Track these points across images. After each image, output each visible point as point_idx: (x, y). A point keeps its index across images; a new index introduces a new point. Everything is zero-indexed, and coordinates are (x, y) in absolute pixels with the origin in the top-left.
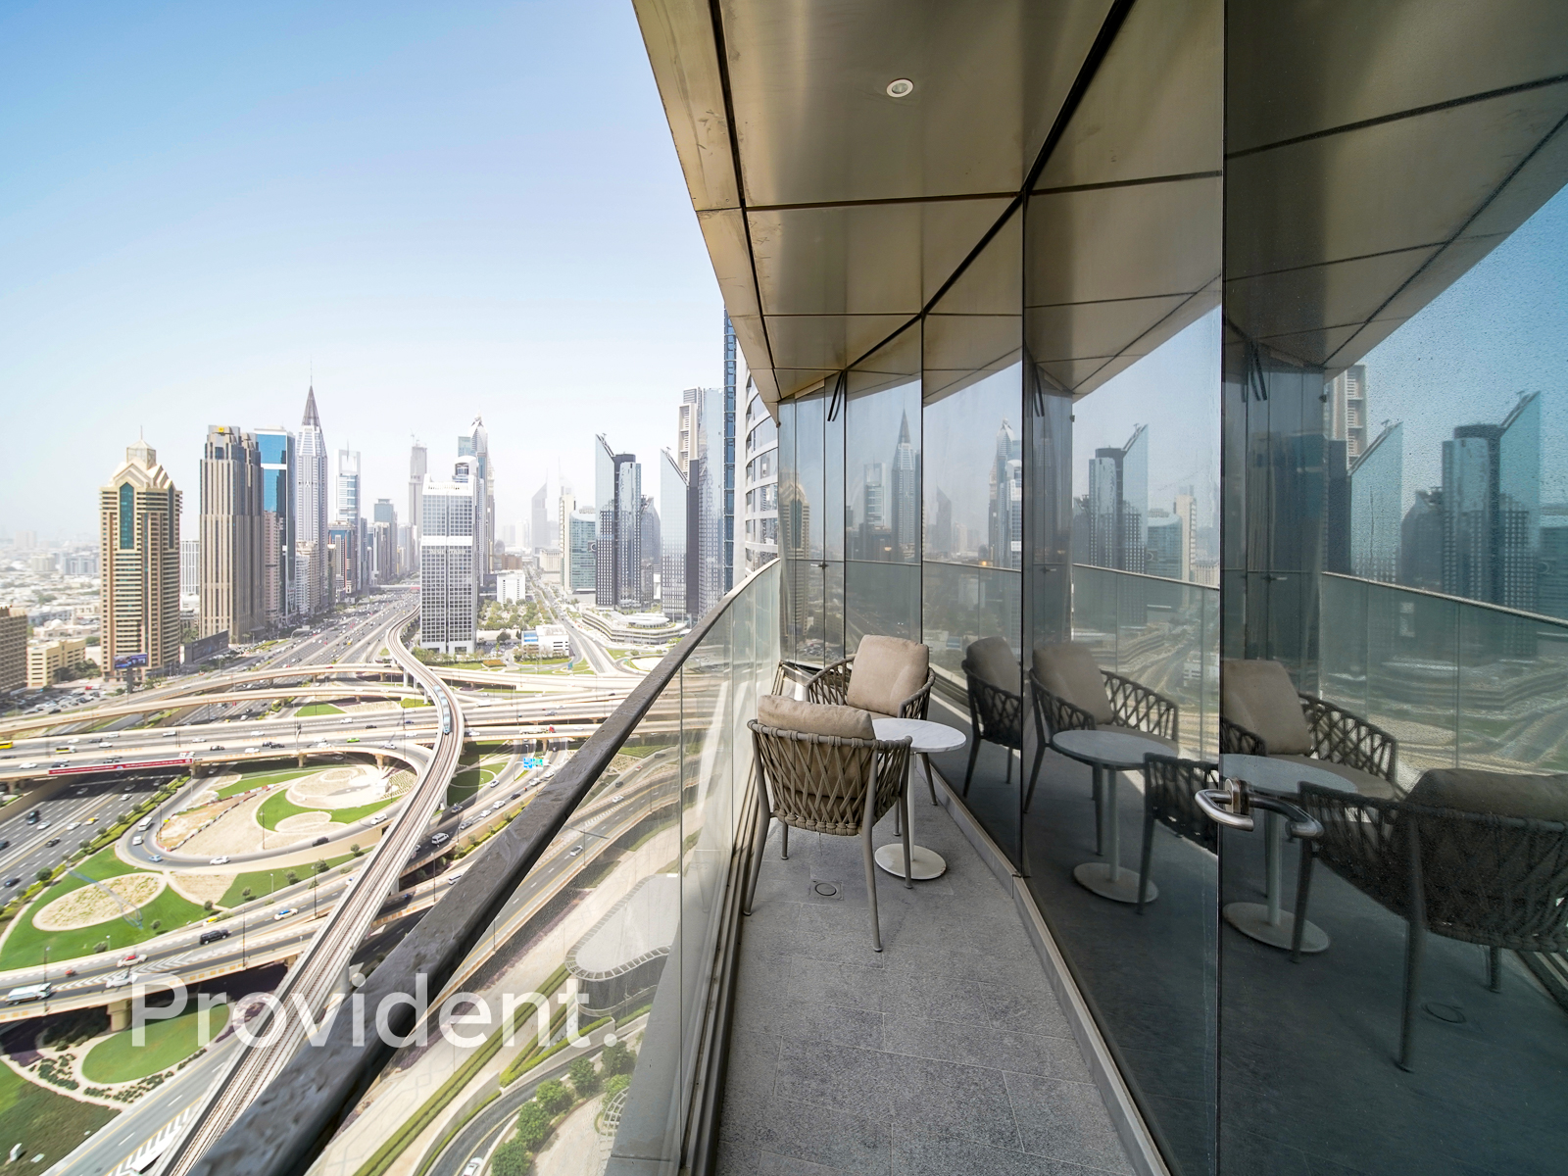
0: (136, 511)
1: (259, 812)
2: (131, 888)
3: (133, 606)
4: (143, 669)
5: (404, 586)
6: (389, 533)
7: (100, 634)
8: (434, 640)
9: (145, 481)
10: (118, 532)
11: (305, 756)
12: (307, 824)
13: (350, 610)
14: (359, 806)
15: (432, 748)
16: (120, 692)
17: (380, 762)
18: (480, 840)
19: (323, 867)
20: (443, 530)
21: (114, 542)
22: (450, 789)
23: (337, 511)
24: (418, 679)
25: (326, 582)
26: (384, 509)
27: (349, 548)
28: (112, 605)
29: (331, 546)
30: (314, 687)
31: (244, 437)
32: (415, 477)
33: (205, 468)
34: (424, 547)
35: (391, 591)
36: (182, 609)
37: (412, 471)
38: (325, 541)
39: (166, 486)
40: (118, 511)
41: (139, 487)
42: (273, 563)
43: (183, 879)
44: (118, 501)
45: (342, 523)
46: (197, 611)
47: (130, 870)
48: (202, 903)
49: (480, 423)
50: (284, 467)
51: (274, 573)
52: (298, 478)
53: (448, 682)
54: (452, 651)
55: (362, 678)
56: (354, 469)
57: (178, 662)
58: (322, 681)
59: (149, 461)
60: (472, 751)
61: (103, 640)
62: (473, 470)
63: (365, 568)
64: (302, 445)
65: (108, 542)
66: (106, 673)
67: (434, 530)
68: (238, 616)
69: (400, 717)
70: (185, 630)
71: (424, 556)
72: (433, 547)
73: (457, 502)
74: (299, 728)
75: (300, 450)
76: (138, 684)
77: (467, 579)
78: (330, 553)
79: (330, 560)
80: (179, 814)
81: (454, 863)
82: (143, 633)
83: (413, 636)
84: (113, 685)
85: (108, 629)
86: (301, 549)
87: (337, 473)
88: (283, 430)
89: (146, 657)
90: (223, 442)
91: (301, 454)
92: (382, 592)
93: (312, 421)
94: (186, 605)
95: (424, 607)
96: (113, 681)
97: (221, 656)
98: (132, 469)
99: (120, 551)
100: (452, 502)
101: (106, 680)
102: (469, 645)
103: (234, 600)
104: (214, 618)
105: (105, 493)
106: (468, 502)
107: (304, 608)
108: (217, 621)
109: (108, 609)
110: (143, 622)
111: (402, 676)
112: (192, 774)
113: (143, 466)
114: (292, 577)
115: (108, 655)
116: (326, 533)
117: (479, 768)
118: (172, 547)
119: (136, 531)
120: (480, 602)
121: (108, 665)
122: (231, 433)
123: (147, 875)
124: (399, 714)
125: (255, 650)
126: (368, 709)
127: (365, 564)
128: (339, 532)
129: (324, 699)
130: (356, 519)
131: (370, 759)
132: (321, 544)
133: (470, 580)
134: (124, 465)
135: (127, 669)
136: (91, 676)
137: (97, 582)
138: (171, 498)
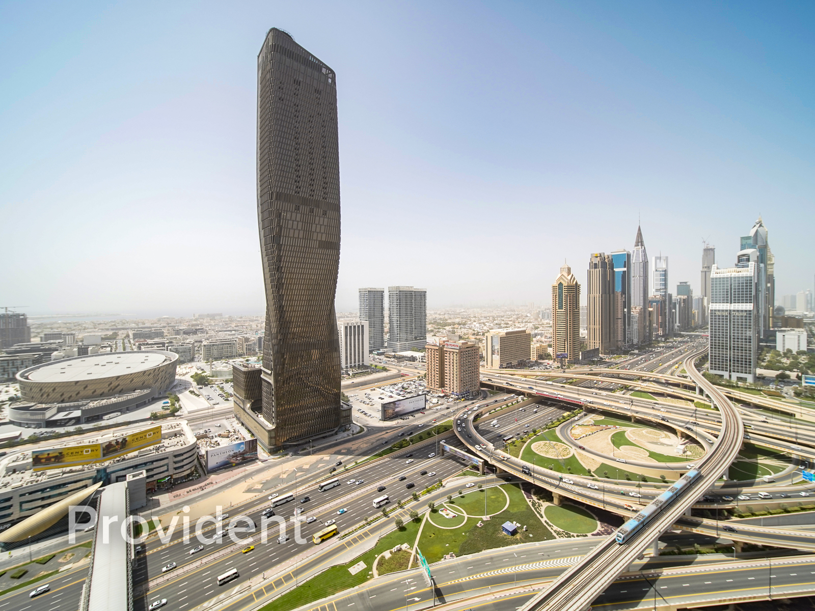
0: (564, 294)
1: (612, 437)
2: (561, 449)
3: (563, 333)
4: (566, 359)
5: (697, 333)
6: (687, 303)
7: (552, 343)
8: (719, 370)
9: (567, 281)
10: (558, 302)
11: (635, 417)
12: (635, 453)
13: (661, 345)
14: (666, 454)
15: (717, 437)
16: (558, 367)
17: (679, 434)
18: (757, 513)
19: (644, 479)
20: (728, 300)
21: (557, 307)
22: (730, 468)
23: (654, 290)
24: (706, 392)
25: (648, 328)
26: (684, 288)
27: (661, 310)
28: (556, 332)
29: (651, 309)
30: (639, 382)
31: (606, 257)
32: (706, 267)
33: (589, 273)
34: (711, 310)
35: (688, 335)
36: (580, 336)
37: (703, 263)
38: (647, 306)
39: (574, 283)
40: (558, 294)
41: (565, 284)
42: (619, 317)
43: (580, 454)
44: (558, 290)
45: (657, 297)
46: (586, 337)
47: (560, 441)
48: (587, 469)
49: (761, 226)
50: (625, 269)
51: (620, 322)
52: (632, 274)
53: (731, 399)
54: (734, 379)
55: (668, 384)
56: (664, 266)
57: (579, 359)
58: (645, 381)
59: (568, 273)
60: (749, 450)
61: (553, 346)
62: (753, 258)
63: (671, 322)
64: (634, 257)
65: (554, 306)
66: (554, 359)
67: (720, 300)
68: (603, 342)
69: (693, 412)
70: (582, 345)
71: (711, 316)
72: (719, 311)
73: (739, 281)
74: (632, 402)
75: (633, 260)
76: (565, 366)
77: (748, 332)
78: (650, 313)
79: (650, 317)
80: (578, 425)
81: (734, 519)
82: (566, 344)
83: (703, 365)
84: (556, 364)
85: (554, 341)
86: (634, 310)
87: (654, 269)
88: (625, 251)
89: (567, 354)
90: (597, 261)
91: (634, 262)
92: (682, 336)
93: (640, 244)
94: (582, 334)
95: (711, 348)
96: (556, 362)
97: (596, 359)
98: (562, 277)
99: (558, 310)
100: (734, 281)
101: (554, 362)
102: (750, 378)
103: (602, 334)
104: (593, 341)
105: (553, 287)
106: (749, 280)
107: (635, 341)
108: (594, 343)
109: (554, 333)
110: (566, 340)
111: (695, 388)
112: (584, 409)
113: (566, 275)
114: (629, 325)
115: (554, 352)
116: (647, 302)
117: (757, 463)
118: (576, 309)
119: (564, 302)
120: (760, 349)
121: (554, 356)
122: (600, 256)
123: (567, 446)
124: (693, 410)
125: (611, 359)
126: (672, 402)
127: (671, 320)
128: (655, 302)
129: (646, 390)
130: (665, 294)
131: (673, 431)
132: (645, 308)
133: (750, 333)
134: (560, 275)
135: (560, 358)
136: (549, 359)
137: (551, 322)
138: (576, 287)
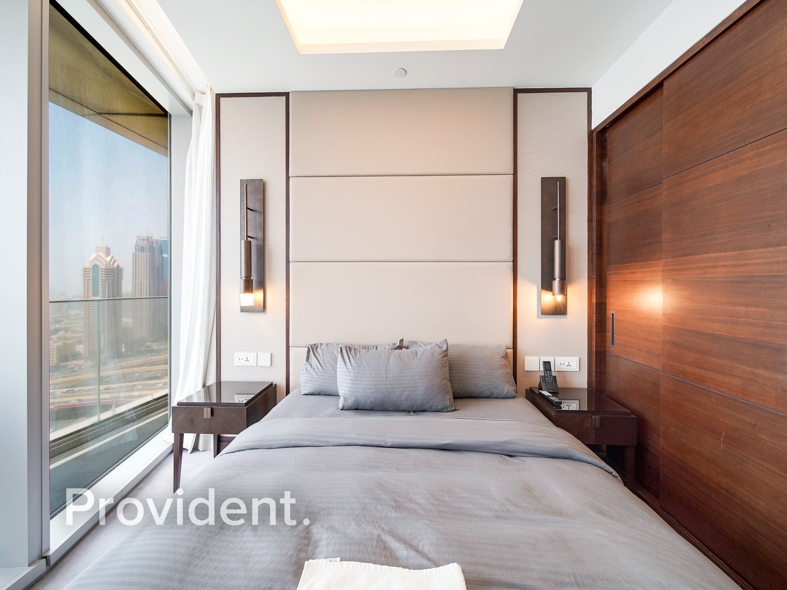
0: (100, 278)
7: (83, 338)
9: (105, 263)
10: (91, 288)
16: (92, 367)
21: (89, 293)
28: (89, 324)
31: (154, 241)
33: (135, 256)
36: (123, 325)
39: (115, 265)
40: (91, 278)
41: (102, 266)
44: (91, 273)
46: (131, 326)
57: (121, 352)
59: (106, 254)
61: (84, 341)
65: (86, 293)
66: (86, 358)
68: (151, 329)
70: (126, 335)
84: (89, 364)
85: (87, 336)
90: (143, 244)
94: (125, 323)
96: (89, 361)
97: (142, 349)
98: (98, 258)
99: (92, 298)
101: (86, 361)
103: (149, 321)
104: (140, 330)
105: (85, 269)
109: (87, 326)
113: (103, 255)
115: (87, 349)
118: (118, 296)
119: (100, 288)
121: (87, 354)
122: (148, 239)
125: (160, 346)
134: (94, 256)
136: (78, 359)
137: (82, 313)
138: (118, 271)
